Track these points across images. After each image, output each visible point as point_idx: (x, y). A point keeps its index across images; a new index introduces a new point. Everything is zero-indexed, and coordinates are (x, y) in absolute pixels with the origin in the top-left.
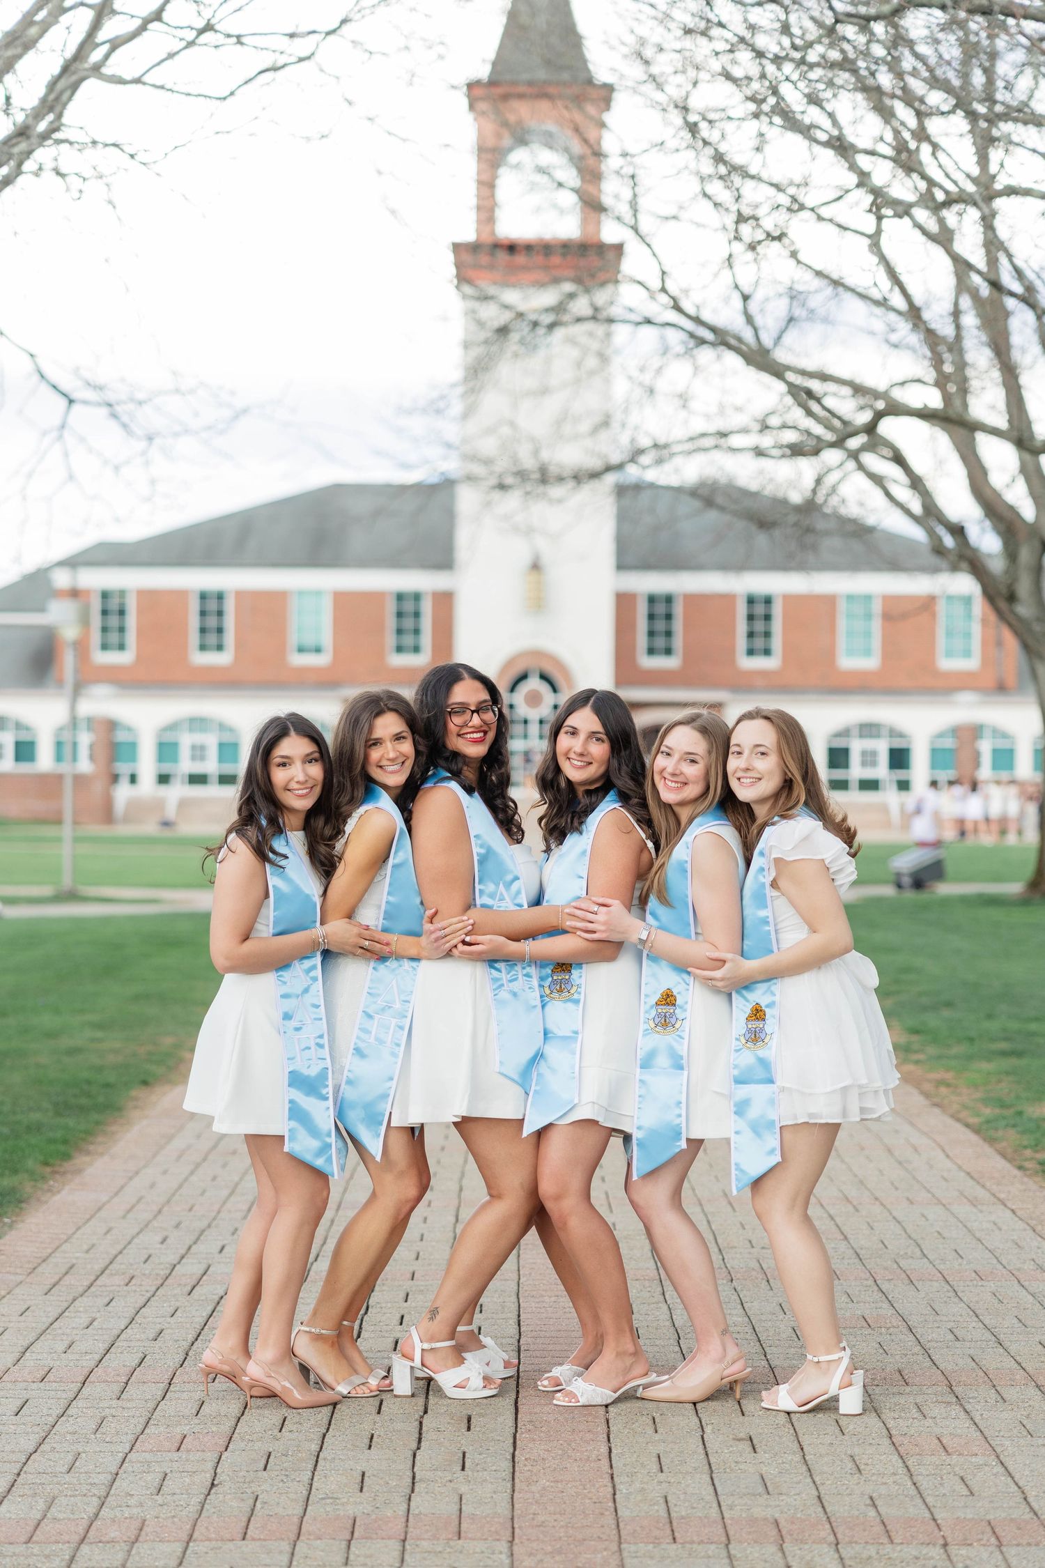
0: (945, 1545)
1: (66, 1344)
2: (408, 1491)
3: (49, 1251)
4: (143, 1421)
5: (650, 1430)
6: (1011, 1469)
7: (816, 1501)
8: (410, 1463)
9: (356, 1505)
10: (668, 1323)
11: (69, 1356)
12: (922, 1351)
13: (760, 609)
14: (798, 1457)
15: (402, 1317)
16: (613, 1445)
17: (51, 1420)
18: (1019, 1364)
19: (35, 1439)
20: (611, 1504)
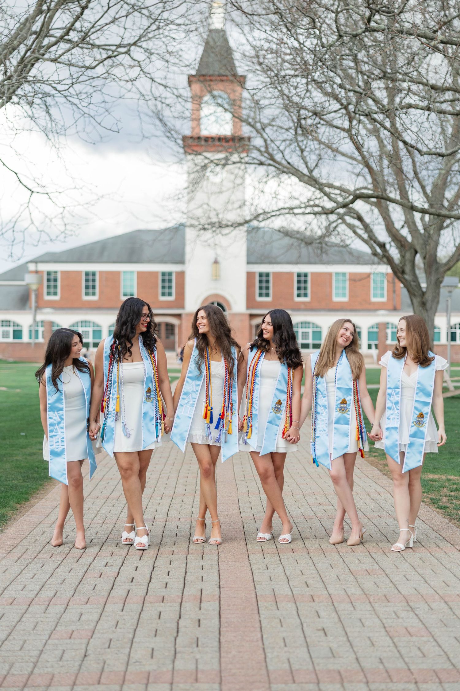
0: (416, 683)
1: (23, 586)
2: (173, 658)
3: (18, 542)
4: (55, 624)
5: (279, 626)
6: (440, 643)
7: (355, 661)
8: (173, 643)
9: (150, 666)
10: (283, 574)
11: (24, 592)
12: (393, 586)
13: (302, 278)
14: (345, 639)
15: (169, 572)
16: (263, 634)
17: (14, 624)
18: (436, 591)
19: (6, 633)
20: (264, 664)
